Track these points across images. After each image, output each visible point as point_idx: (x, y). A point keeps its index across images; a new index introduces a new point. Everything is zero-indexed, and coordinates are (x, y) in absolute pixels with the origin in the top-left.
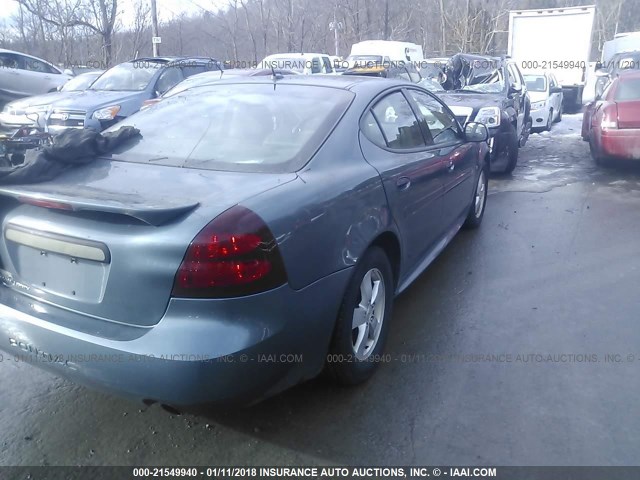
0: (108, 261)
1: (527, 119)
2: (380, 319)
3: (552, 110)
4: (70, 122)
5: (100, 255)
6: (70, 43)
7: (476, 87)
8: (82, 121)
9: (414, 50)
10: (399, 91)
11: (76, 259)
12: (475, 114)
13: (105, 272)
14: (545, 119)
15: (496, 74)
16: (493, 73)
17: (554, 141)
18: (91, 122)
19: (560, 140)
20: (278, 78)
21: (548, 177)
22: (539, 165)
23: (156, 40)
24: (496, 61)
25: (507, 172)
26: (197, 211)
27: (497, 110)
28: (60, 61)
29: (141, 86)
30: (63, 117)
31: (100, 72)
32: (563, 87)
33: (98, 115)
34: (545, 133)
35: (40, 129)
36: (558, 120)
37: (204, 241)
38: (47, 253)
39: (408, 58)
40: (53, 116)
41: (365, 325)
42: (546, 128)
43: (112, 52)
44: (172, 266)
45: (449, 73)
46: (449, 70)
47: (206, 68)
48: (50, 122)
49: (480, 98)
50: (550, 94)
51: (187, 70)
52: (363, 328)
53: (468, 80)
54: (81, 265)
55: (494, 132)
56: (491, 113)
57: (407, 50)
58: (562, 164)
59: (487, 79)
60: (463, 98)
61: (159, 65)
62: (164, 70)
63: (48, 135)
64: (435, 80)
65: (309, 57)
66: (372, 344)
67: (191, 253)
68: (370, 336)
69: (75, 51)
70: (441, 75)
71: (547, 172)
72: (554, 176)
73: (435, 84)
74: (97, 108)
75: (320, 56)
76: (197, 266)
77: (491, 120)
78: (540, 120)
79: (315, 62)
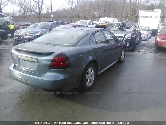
0: (37, 62)
1: (140, 38)
2: (93, 78)
3: (148, 35)
4: (30, 35)
5: (36, 61)
6: (31, 16)
7: (127, 30)
8: (33, 35)
9: (115, 20)
10: (101, 31)
11: (31, 62)
12: (125, 36)
13: (37, 64)
14: (146, 37)
15: (132, 26)
16: (131, 26)
17: (148, 43)
18: (35, 36)
19: (149, 43)
20: (75, 28)
21: (143, 52)
22: (142, 49)
23: (52, 16)
24: (132, 23)
25: (133, 50)
26: (55, 53)
27: (130, 35)
28: (28, 20)
29: (47, 27)
30: (28, 34)
31: (38, 24)
32: (152, 30)
33: (37, 34)
34: (146, 41)
35: (23, 37)
36: (150, 38)
37: (55, 58)
38: (26, 60)
39: (114, 22)
40: (26, 34)
41: (89, 79)
42: (146, 40)
43: (41, 18)
44: (49, 63)
45: (121, 26)
46: (121, 25)
47: (62, 24)
48: (25, 35)
49: (127, 32)
50: (148, 31)
51: (58, 24)
52: (89, 80)
53: (125, 28)
54: (32, 63)
55: (130, 40)
56: (129, 36)
57: (113, 20)
58: (148, 49)
59: (129, 28)
60: (123, 32)
61: (51, 23)
62: (53, 24)
63: (25, 38)
64: (117, 27)
65: (88, 21)
66: (91, 84)
67: (53, 61)
68: (90, 82)
69: (32, 18)
70: (119, 26)
71: (143, 50)
72: (145, 51)
73: (117, 29)
74: (37, 32)
75: (91, 21)
76: (54, 63)
77: (129, 38)
78: (145, 38)
79: (90, 22)
